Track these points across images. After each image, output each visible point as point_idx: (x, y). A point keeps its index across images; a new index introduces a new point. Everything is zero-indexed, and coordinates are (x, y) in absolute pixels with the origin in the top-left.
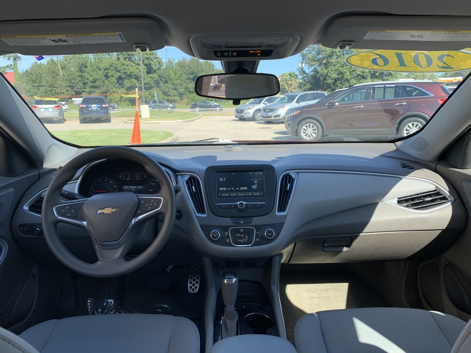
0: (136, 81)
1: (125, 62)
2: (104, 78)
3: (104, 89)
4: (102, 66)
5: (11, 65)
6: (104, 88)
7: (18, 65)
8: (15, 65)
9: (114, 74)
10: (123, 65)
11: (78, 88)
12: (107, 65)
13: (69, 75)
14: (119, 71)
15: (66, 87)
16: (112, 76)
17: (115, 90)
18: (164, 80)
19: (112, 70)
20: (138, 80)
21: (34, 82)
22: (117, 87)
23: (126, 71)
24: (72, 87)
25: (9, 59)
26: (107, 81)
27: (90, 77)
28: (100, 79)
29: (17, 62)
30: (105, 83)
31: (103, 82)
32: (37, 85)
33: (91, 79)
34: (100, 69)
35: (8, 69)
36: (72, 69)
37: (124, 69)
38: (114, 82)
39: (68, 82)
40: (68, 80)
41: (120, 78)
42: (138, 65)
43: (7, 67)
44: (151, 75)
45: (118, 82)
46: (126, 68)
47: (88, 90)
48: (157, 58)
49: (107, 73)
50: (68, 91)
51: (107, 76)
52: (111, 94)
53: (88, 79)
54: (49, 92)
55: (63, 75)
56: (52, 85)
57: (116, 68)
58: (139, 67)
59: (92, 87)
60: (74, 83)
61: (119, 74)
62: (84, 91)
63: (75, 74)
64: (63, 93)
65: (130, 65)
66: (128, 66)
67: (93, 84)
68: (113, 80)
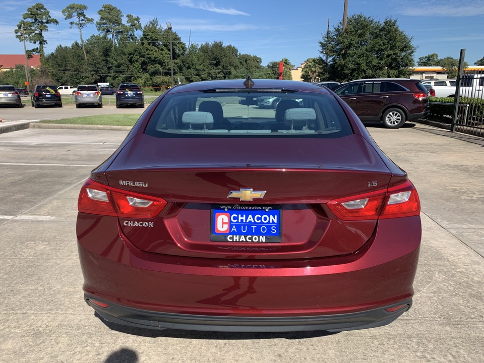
0: (160, 66)
1: (149, 47)
2: (128, 63)
3: (128, 74)
4: (126, 51)
5: (37, 49)
6: (129, 73)
7: (44, 49)
8: (42, 48)
9: (138, 59)
10: (147, 50)
11: (103, 73)
12: (131, 50)
13: (94, 60)
14: (143, 56)
15: (91, 71)
16: (137, 61)
17: (139, 75)
18: (187, 65)
19: (136, 55)
20: (162, 66)
21: (59, 66)
22: (142, 72)
23: (150, 56)
24: (96, 72)
25: (35, 43)
26: (131, 66)
27: (114, 62)
28: (124, 64)
29: (44, 46)
30: (130, 68)
31: (128, 67)
32: (62, 69)
33: (116, 63)
34: (124, 54)
35: (34, 53)
36: (97, 53)
37: (148, 54)
38: (138, 67)
39: (93, 66)
40: (92, 64)
41: (144, 63)
42: (162, 50)
43: (33, 50)
44: (175, 61)
45: (142, 67)
46: (151, 53)
47: (112, 75)
48: (181, 43)
49: (132, 57)
50: (93, 75)
51: (131, 61)
52: (135, 79)
53: (112, 64)
54: (74, 76)
55: (88, 60)
56: (77, 69)
57: (140, 53)
58: (163, 52)
59: (117, 72)
60: (98, 68)
61: (143, 59)
62: (108, 76)
63: (100, 59)
64: (88, 77)
65: (154, 51)
66: (152, 51)
67: (117, 69)
68: (137, 65)
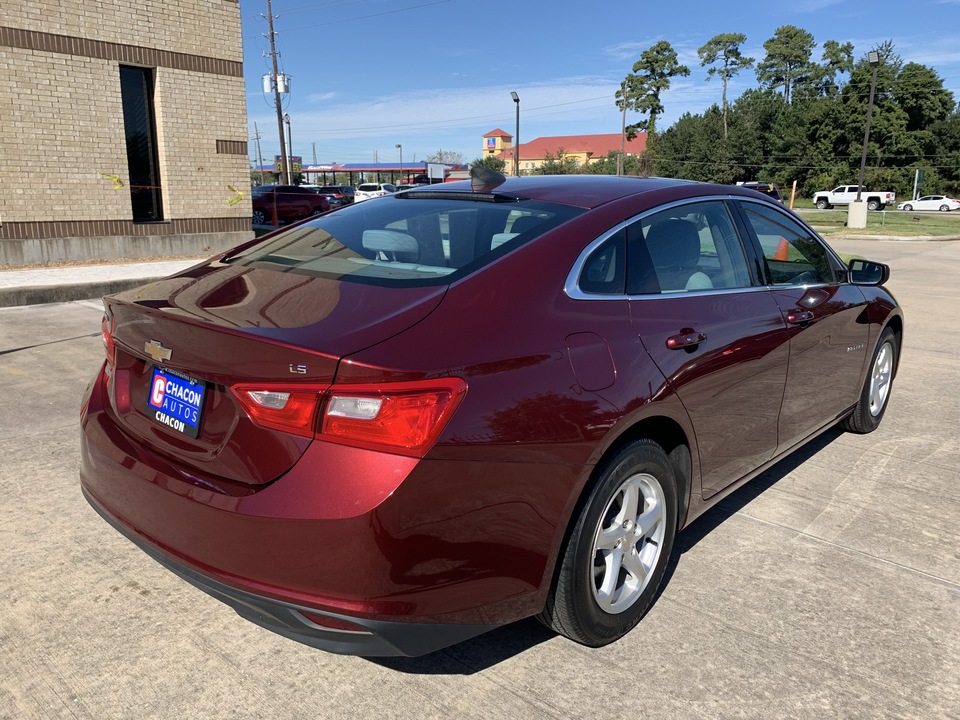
0: (877, 145)
1: (859, 106)
2: (806, 141)
3: (801, 163)
4: (807, 117)
5: (646, 121)
6: (804, 162)
7: (656, 121)
8: (653, 119)
9: (829, 132)
10: (854, 111)
11: (752, 163)
12: (816, 113)
13: (740, 138)
14: (842, 126)
15: (731, 159)
16: (825, 137)
17: (825, 165)
18: (952, 141)
19: (827, 125)
20: (882, 146)
21: (676, 150)
22: (832, 159)
23: (859, 125)
24: (741, 160)
25: (644, 112)
26: (812, 148)
27: (777, 141)
28: (797, 143)
29: (657, 116)
30: (808, 151)
31: (804, 149)
32: (681, 156)
33: (780, 143)
34: (802, 124)
35: (639, 129)
36: (748, 125)
37: (854, 122)
38: (827, 149)
39: (735, 150)
40: (734, 146)
41: (842, 140)
42: (890, 110)
43: (639, 125)
44: (918, 133)
45: (835, 150)
46: (860, 118)
47: (770, 166)
48: (941, 92)
49: (817, 129)
50: (732, 167)
51: (813, 138)
52: (815, 174)
53: (773, 144)
54: (698, 170)
55: (729, 138)
56: (706, 157)
57: (835, 120)
58: (892, 116)
59: (779, 160)
60: (746, 153)
61: (840, 132)
62: (761, 168)
63: (751, 135)
64: (723, 172)
65: (869, 114)
66: (864, 113)
67: (781, 155)
68: (826, 144)
